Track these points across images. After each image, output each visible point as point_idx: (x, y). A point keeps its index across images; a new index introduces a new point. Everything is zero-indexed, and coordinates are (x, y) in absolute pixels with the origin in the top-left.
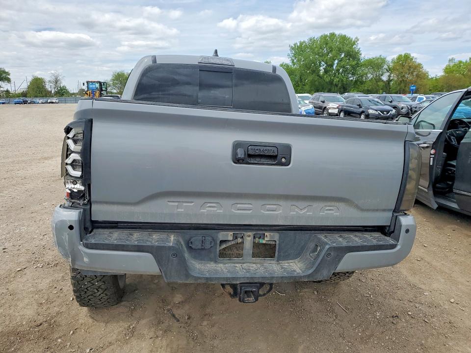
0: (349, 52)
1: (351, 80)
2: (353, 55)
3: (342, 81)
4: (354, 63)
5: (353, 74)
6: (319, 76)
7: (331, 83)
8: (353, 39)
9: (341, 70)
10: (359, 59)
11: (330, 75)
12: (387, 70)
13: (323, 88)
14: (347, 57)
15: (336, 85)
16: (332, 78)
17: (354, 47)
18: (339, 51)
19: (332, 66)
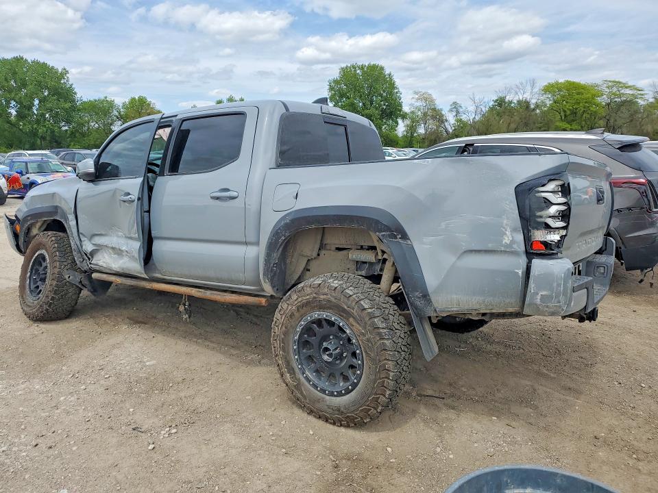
0: (57, 89)
1: (66, 130)
2: (63, 93)
3: (53, 132)
4: (68, 105)
5: (68, 122)
6: (9, 122)
7: (34, 134)
8: (60, 71)
9: (47, 115)
10: (74, 101)
11: (30, 123)
12: (118, 118)
13: (20, 142)
14: (53, 95)
15: (43, 138)
16: (35, 126)
17: (62, 82)
18: (40, 85)
19: (30, 107)
